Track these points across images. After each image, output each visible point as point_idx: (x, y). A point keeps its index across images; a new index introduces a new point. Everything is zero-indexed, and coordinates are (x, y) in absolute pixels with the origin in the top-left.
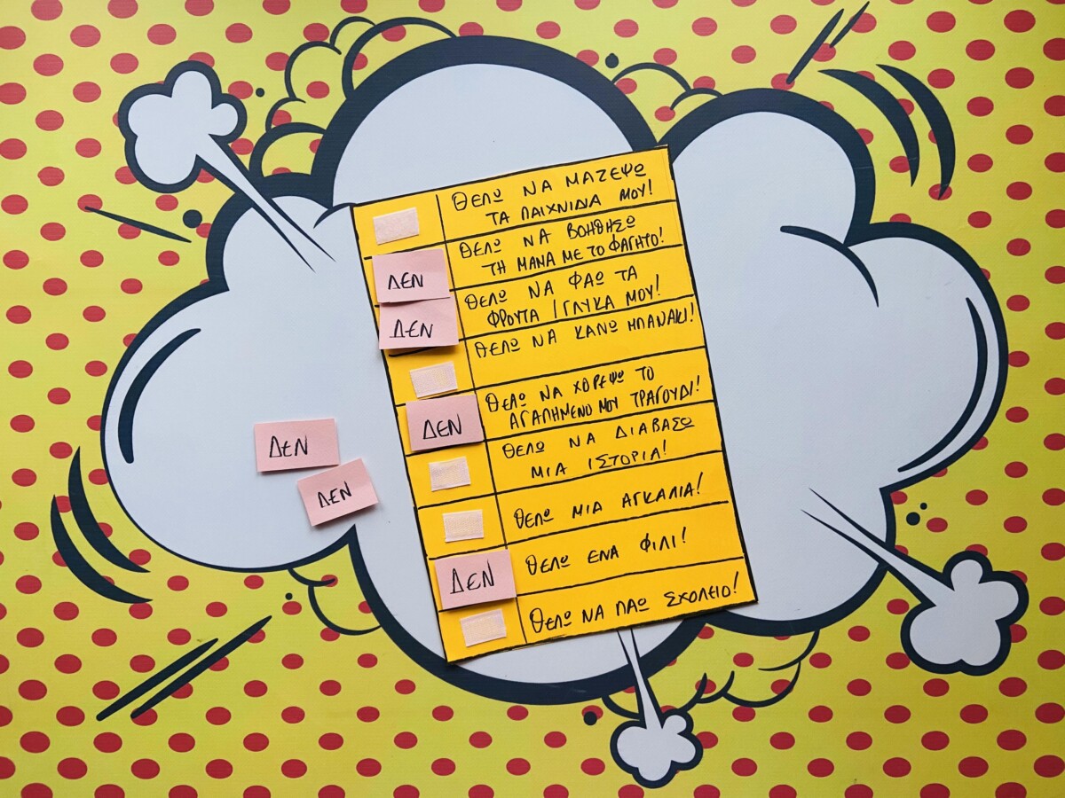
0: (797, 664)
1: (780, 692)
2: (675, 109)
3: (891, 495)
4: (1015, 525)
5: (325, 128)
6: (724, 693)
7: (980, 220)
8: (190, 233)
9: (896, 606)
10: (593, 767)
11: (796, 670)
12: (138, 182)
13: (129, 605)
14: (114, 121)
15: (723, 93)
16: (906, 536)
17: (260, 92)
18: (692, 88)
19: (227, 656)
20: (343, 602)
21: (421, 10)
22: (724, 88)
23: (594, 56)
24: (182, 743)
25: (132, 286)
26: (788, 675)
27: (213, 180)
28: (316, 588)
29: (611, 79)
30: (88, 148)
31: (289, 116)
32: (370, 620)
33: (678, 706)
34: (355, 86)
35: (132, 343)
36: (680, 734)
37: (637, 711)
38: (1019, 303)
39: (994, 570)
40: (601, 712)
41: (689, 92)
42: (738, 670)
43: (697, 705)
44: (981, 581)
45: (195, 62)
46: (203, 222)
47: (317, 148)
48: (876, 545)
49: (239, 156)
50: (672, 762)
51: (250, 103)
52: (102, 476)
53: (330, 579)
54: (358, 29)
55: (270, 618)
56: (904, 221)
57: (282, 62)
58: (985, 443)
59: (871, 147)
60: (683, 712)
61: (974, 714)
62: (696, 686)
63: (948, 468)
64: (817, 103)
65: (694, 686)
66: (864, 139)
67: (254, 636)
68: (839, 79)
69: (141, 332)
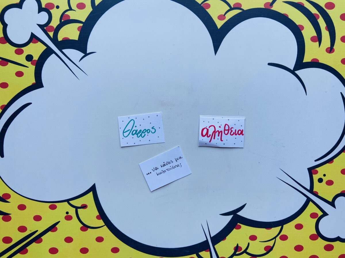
0: (274, 239)
1: (268, 251)
2: (226, 15)
3: (312, 171)
5: (84, 22)
6: (245, 251)
8: (28, 64)
9: (313, 215)
11: (274, 242)
12: (8, 43)
13: (2, 216)
15: (245, 9)
16: (317, 187)
17: (58, 7)
18: (232, 7)
19: (42, 238)
20: (90, 215)
22: (245, 7)
25: (4, 85)
26: (271, 244)
27: (38, 42)
28: (78, 210)
29: (200, 3)
31: (68, 16)
32: (101, 223)
33: (227, 257)
34: (96, 5)
35: (4, 109)
41: (231, 9)
42: (251, 242)
43: (235, 256)
46: (34, 59)
47: (80, 29)
48: (306, 191)
49: (49, 33)
51: (53, 11)
53: (84, 206)
55: (59, 222)
56: (317, 62)
59: (302, 32)
62: (234, 248)
63: (334, 160)
64: (282, 14)
65: (233, 249)
66: (300, 29)
67: (53, 229)
68: (290, 5)
69: (8, 104)
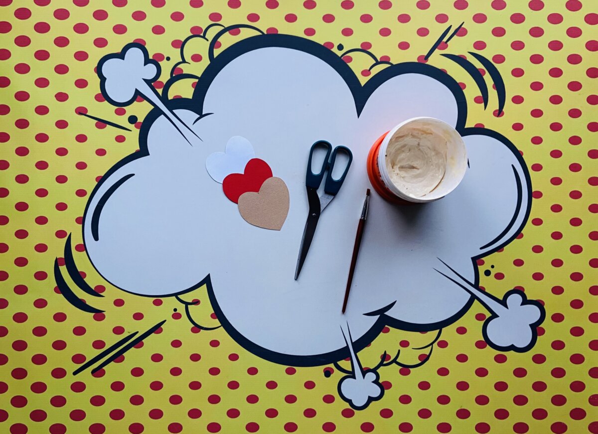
0: (431, 346)
1: (423, 360)
2: (371, 71)
3: (477, 261)
4: (538, 277)
5: (199, 76)
6: (395, 361)
7: (518, 127)
8: (131, 126)
9: (479, 317)
10: (329, 399)
11: (430, 349)
12: (106, 101)
13: (93, 314)
14: (95, 71)
15: (394, 63)
16: (484, 281)
17: (168, 59)
18: (379, 61)
19: (143, 341)
20: (203, 313)
21: (248, 21)
22: (395, 61)
23: (332, 45)
24: (118, 386)
25: (101, 152)
26: (426, 351)
27: (143, 101)
28: (189, 306)
29: (340, 56)
30: (81, 84)
31: (181, 70)
32: (216, 323)
33: (372, 367)
34: (215, 56)
35: (100, 181)
36: (373, 382)
37: (350, 370)
38: (537, 167)
39: (528, 299)
40: (333, 372)
41: (377, 63)
42: (402, 349)
43: (382, 367)
44: (522, 304)
45: (137, 43)
46: (138, 121)
47: (195, 86)
48: (469, 285)
49: (157, 90)
50: (369, 397)
51: (163, 64)
52: (82, 248)
53: (196, 301)
54: (218, 29)
55: (165, 321)
56: (481, 127)
57: (180, 45)
58: (522, 236)
59: (464, 91)
60: (374, 371)
61: (520, 373)
63: (505, 248)
64: (439, 69)
65: (380, 357)
66: (461, 87)
67: (157, 330)
68: (450, 58)
69: (105, 175)
